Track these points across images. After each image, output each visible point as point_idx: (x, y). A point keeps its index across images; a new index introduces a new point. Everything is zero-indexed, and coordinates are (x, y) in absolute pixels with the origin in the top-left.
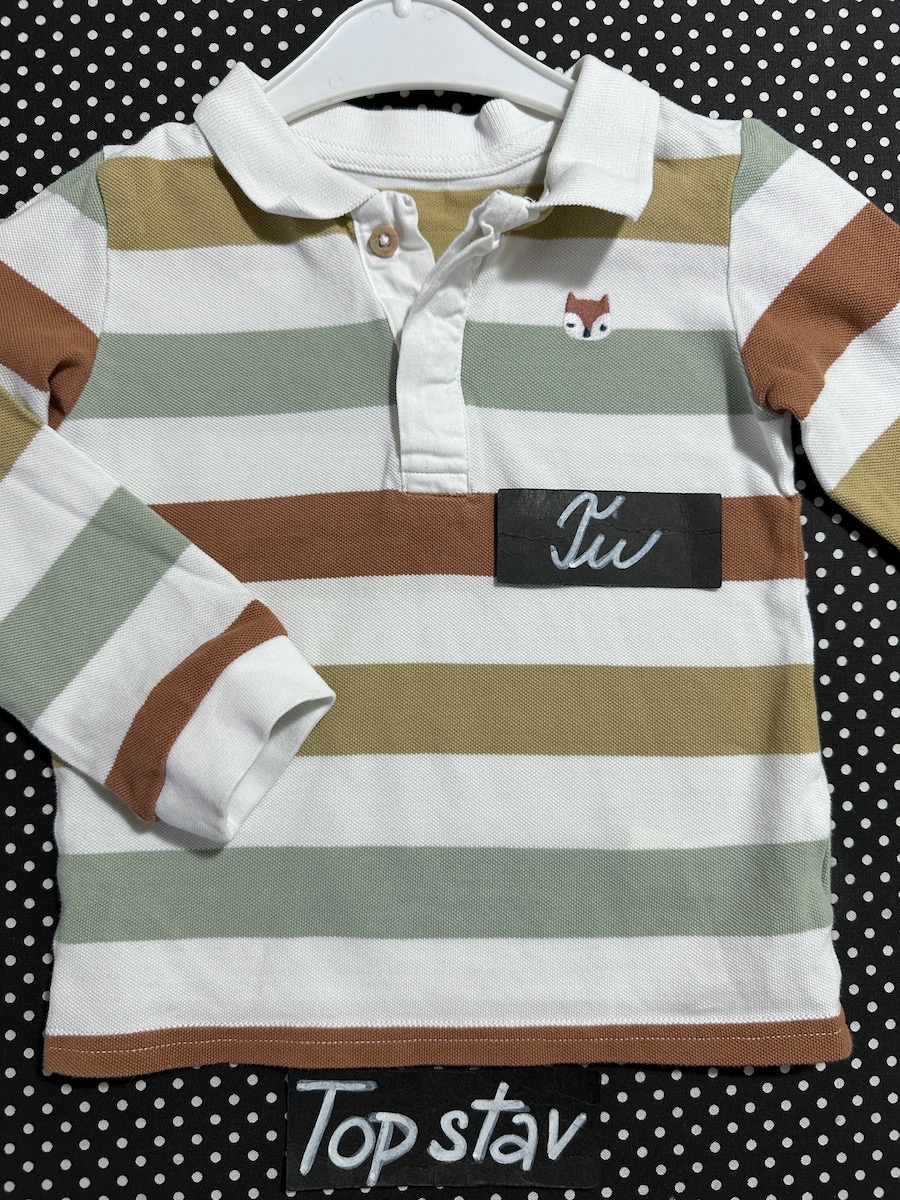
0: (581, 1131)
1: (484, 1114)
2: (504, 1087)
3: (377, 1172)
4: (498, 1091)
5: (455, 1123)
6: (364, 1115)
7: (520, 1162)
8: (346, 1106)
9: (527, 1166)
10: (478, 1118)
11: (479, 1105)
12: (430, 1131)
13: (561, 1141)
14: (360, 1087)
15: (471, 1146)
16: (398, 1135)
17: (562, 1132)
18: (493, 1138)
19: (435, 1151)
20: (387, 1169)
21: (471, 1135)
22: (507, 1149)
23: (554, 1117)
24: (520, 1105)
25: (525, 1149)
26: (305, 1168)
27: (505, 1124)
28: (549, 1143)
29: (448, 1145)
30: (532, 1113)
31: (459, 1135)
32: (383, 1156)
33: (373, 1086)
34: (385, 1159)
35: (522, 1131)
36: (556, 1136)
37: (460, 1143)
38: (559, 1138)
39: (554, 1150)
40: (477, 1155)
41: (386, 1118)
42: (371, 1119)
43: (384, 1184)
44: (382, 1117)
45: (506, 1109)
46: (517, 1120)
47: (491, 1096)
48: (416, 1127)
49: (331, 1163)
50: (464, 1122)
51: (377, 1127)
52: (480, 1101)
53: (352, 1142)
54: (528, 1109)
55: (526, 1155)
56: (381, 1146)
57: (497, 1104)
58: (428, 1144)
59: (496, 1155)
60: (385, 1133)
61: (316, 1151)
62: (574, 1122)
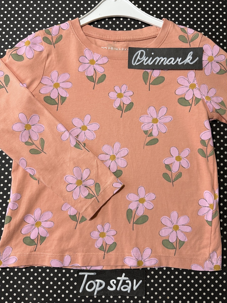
0: (140, 284)
1: (120, 280)
2: (124, 274)
3: (96, 293)
5: (113, 282)
6: (94, 280)
7: (127, 291)
8: (89, 278)
9: (129, 292)
10: (118, 281)
12: (108, 284)
14: (92, 274)
15: (117, 287)
16: (101, 285)
17: (137, 284)
18: (122, 286)
19: (109, 288)
20: (98, 292)
21: (117, 285)
22: (124, 288)
23: (135, 281)
24: (127, 278)
26: (81, 291)
27: (124, 282)
28: (134, 287)
29: (112, 287)
31: (114, 285)
32: (98, 289)
33: (95, 274)
34: (98, 290)
35: (128, 284)
36: (135, 285)
37: (114, 287)
39: (135, 288)
40: (118, 289)
41: (98, 281)
42: (95, 281)
43: (98, 295)
44: (97, 280)
45: (124, 279)
46: (127, 282)
47: (121, 276)
48: (105, 283)
49: (86, 290)
50: (115, 282)
51: (96, 283)
52: (119, 277)
53: (91, 286)
54: (129, 279)
55: (129, 289)
56: (97, 287)
57: (122, 278)
58: (107, 287)
59: (122, 289)
60: (98, 284)
61: (83, 288)
62: (139, 282)
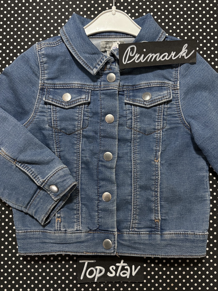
0: (139, 270)
1: (119, 266)
2: (122, 261)
3: (97, 279)
5: (113, 268)
8: (90, 265)
9: (128, 277)
10: (117, 267)
11: (117, 264)
12: (107, 270)
14: (92, 261)
15: (116, 273)
16: (101, 271)
18: (121, 271)
19: (109, 274)
20: (99, 278)
21: (116, 271)
22: (124, 274)
23: (133, 267)
24: (126, 264)
26: (82, 278)
27: (123, 268)
29: (111, 273)
30: (129, 266)
31: (114, 271)
33: (95, 261)
34: (98, 276)
35: (127, 270)
36: (134, 271)
37: (114, 273)
38: (135, 271)
39: (134, 274)
40: (118, 275)
41: (98, 268)
42: (95, 268)
43: (98, 281)
45: (123, 265)
46: (126, 267)
47: (120, 263)
48: (104, 269)
49: (87, 277)
50: (114, 268)
51: (96, 270)
53: (91, 273)
54: (128, 265)
55: (128, 275)
56: (97, 273)
57: (121, 264)
58: (107, 273)
59: (122, 275)
60: (98, 270)
61: (84, 275)
62: (138, 268)
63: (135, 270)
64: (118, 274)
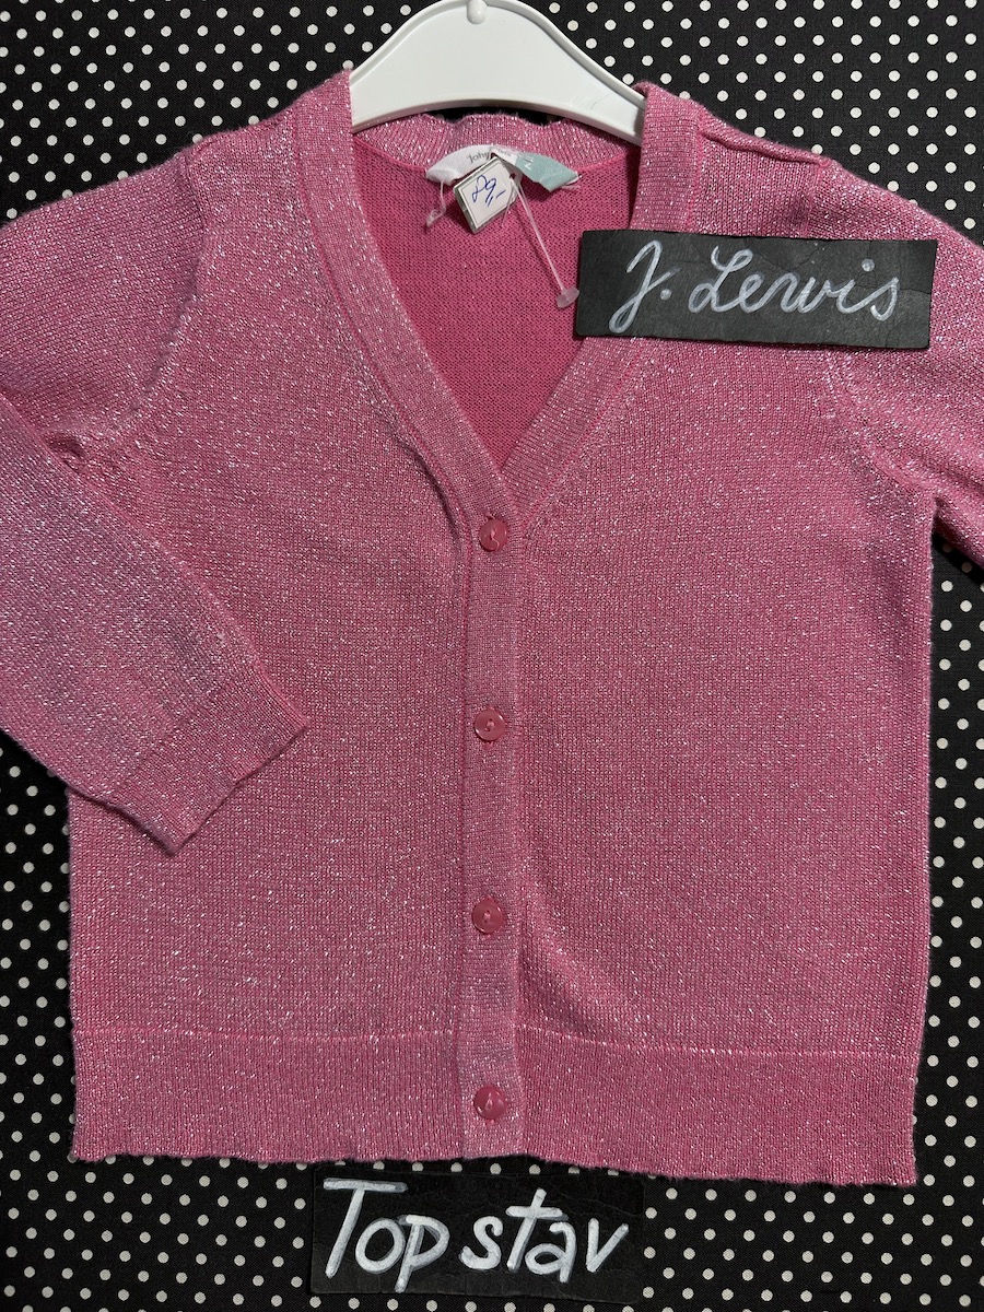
0: (622, 1243)
1: (519, 1222)
2: (540, 1194)
3: (407, 1278)
4: (535, 1198)
5: (489, 1229)
6: (394, 1217)
7: (558, 1272)
8: (374, 1207)
9: (564, 1277)
10: (513, 1226)
11: (514, 1211)
12: (462, 1237)
13: (601, 1253)
14: (389, 1188)
15: (505, 1254)
16: (428, 1240)
17: (602, 1242)
18: (529, 1247)
19: (468, 1258)
20: (417, 1275)
21: (505, 1242)
22: (544, 1259)
23: (594, 1227)
24: (558, 1213)
25: (563, 1260)
26: (330, 1270)
27: (541, 1233)
28: (589, 1254)
29: (481, 1252)
30: (571, 1222)
31: (492, 1242)
32: (412, 1261)
33: (403, 1188)
34: (414, 1265)
35: (560, 1240)
36: (596, 1248)
37: (494, 1251)
38: (599, 1250)
39: (594, 1262)
40: (512, 1263)
41: (416, 1221)
42: (401, 1222)
43: (413, 1290)
44: (412, 1220)
45: (543, 1216)
46: (554, 1228)
47: (527, 1203)
48: (447, 1233)
49: (358, 1266)
50: (498, 1229)
51: (407, 1230)
52: (516, 1208)
53: (381, 1245)
54: (566, 1217)
55: (563, 1266)
56: (411, 1250)
57: (534, 1211)
58: (460, 1251)
59: (532, 1265)
60: (415, 1236)
61: (342, 1253)
62: (616, 1233)
63: (600, 1246)
64: (515, 1260)
